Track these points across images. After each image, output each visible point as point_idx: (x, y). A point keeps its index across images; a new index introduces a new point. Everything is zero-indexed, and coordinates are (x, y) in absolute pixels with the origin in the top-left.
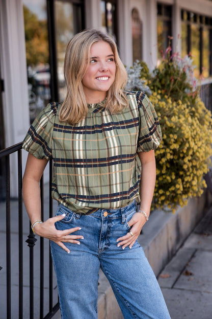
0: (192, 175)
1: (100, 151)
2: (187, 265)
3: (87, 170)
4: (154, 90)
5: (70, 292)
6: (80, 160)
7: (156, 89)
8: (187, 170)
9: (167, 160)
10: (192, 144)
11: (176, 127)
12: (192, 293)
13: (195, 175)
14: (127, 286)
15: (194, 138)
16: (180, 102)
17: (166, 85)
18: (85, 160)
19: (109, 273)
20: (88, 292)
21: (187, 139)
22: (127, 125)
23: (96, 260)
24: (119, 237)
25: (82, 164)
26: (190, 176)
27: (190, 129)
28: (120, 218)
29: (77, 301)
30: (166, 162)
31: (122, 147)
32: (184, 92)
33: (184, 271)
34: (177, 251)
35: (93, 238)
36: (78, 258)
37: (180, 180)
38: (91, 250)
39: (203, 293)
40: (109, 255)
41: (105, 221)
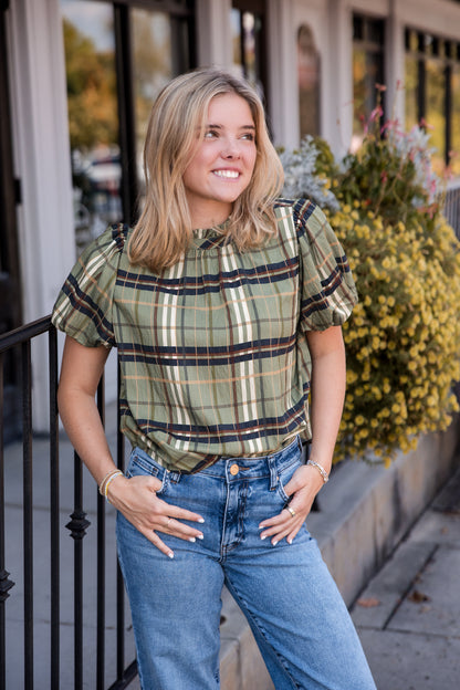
0: (427, 384)
1: (215, 332)
2: (417, 579)
3: (186, 370)
4: (343, 200)
5: (158, 640)
6: (170, 350)
7: (349, 198)
8: (416, 373)
9: (374, 351)
10: (428, 318)
11: (393, 280)
12: (428, 640)
13: (433, 384)
14: (283, 625)
15: (431, 305)
16: (402, 226)
17: (370, 190)
18: (180, 350)
19: (244, 597)
20: (199, 637)
21: (417, 307)
22: (273, 274)
23: (216, 569)
24: (265, 519)
25: (174, 357)
26: (422, 386)
27: (422, 284)
28: (266, 479)
29: (174, 656)
30: (370, 355)
31: (262, 324)
32: (410, 206)
33: (411, 593)
34: (395, 549)
35: (208, 521)
36: (176, 564)
37: (400, 395)
38: (204, 547)
39: (451, 641)
40: (243, 558)
41: (234, 484)
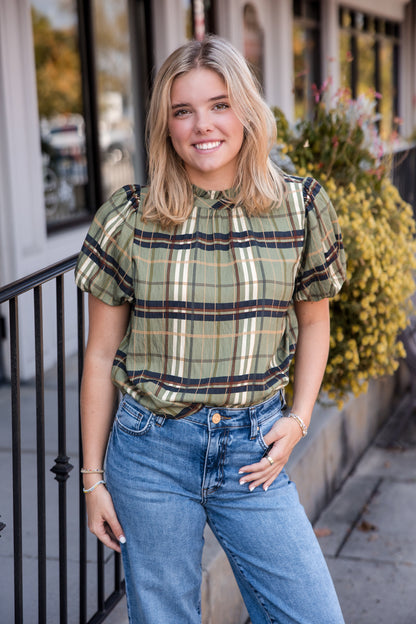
0: (377, 333)
1: (223, 289)
3: (193, 324)
5: (143, 575)
6: (180, 304)
7: (302, 161)
8: (366, 323)
10: (378, 271)
11: (346, 237)
13: (382, 333)
14: (260, 564)
15: (380, 260)
16: (353, 187)
17: (323, 153)
18: (189, 305)
19: (225, 537)
20: (181, 573)
21: (368, 261)
22: (279, 241)
23: (198, 510)
24: (244, 465)
25: (183, 311)
26: (372, 334)
27: (372, 240)
28: (247, 428)
29: (158, 590)
31: (267, 284)
32: (358, 168)
34: (343, 482)
35: (190, 465)
36: (159, 505)
37: (353, 343)
38: (186, 489)
40: (223, 501)
41: (215, 432)
